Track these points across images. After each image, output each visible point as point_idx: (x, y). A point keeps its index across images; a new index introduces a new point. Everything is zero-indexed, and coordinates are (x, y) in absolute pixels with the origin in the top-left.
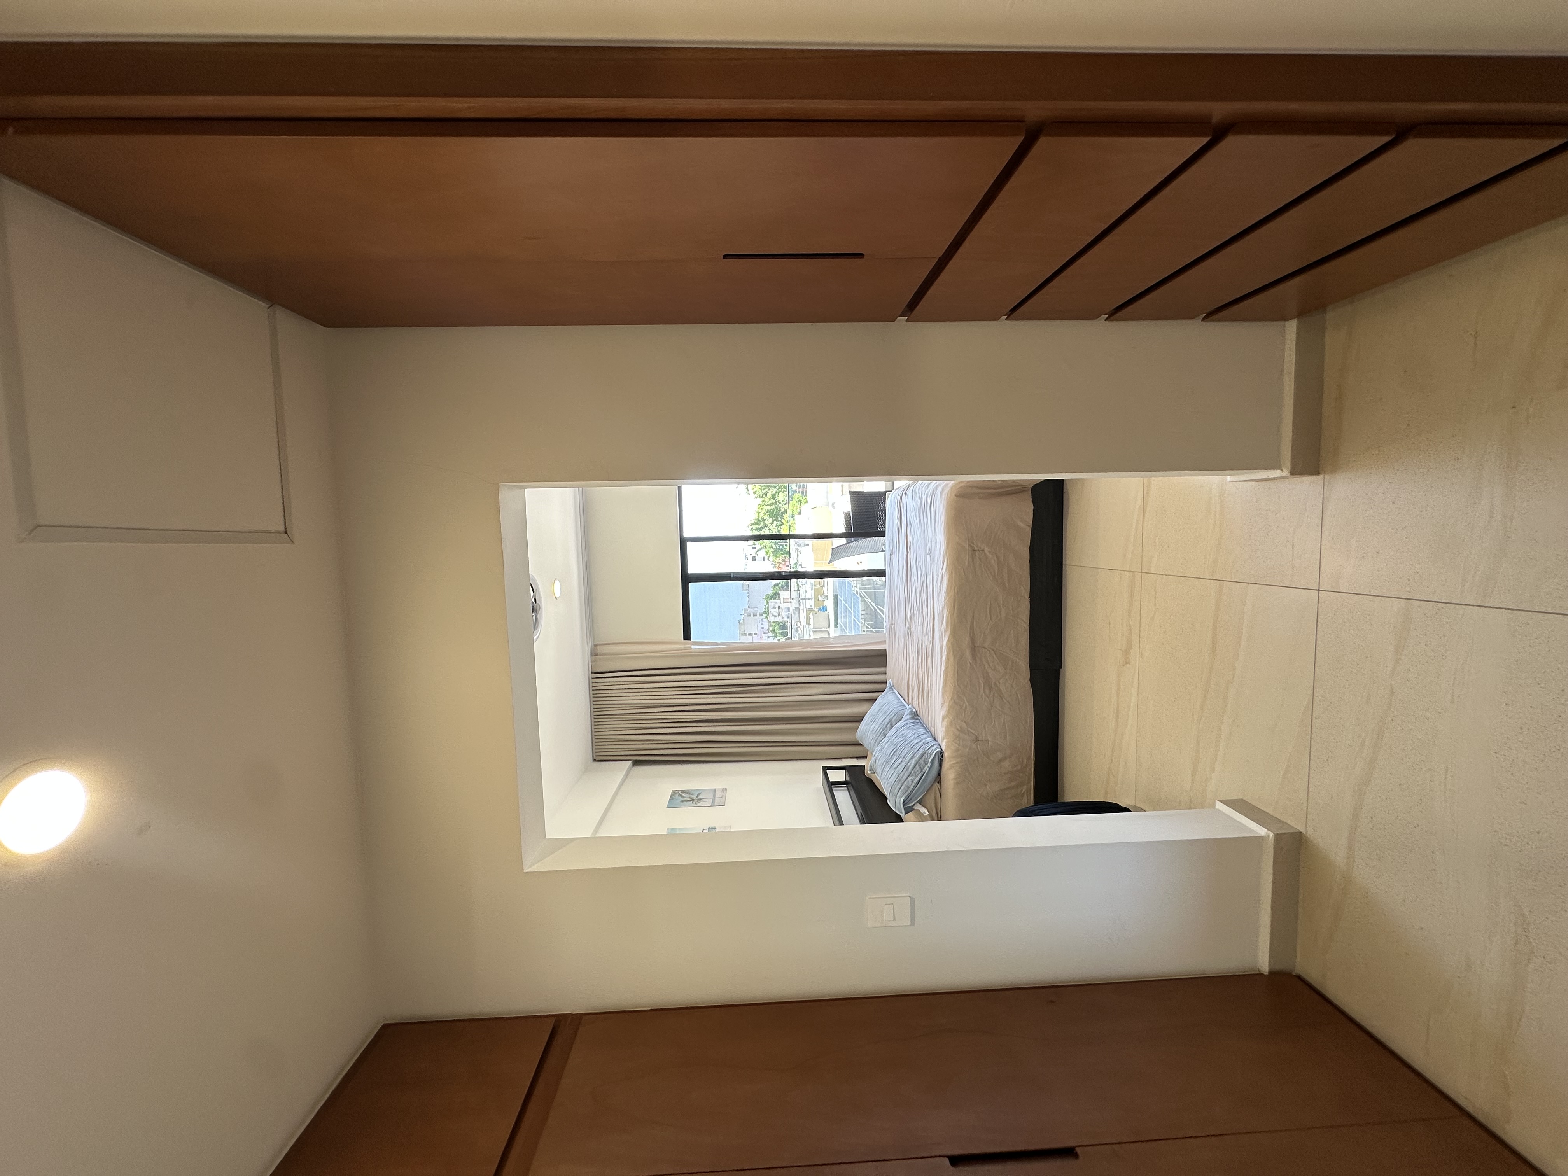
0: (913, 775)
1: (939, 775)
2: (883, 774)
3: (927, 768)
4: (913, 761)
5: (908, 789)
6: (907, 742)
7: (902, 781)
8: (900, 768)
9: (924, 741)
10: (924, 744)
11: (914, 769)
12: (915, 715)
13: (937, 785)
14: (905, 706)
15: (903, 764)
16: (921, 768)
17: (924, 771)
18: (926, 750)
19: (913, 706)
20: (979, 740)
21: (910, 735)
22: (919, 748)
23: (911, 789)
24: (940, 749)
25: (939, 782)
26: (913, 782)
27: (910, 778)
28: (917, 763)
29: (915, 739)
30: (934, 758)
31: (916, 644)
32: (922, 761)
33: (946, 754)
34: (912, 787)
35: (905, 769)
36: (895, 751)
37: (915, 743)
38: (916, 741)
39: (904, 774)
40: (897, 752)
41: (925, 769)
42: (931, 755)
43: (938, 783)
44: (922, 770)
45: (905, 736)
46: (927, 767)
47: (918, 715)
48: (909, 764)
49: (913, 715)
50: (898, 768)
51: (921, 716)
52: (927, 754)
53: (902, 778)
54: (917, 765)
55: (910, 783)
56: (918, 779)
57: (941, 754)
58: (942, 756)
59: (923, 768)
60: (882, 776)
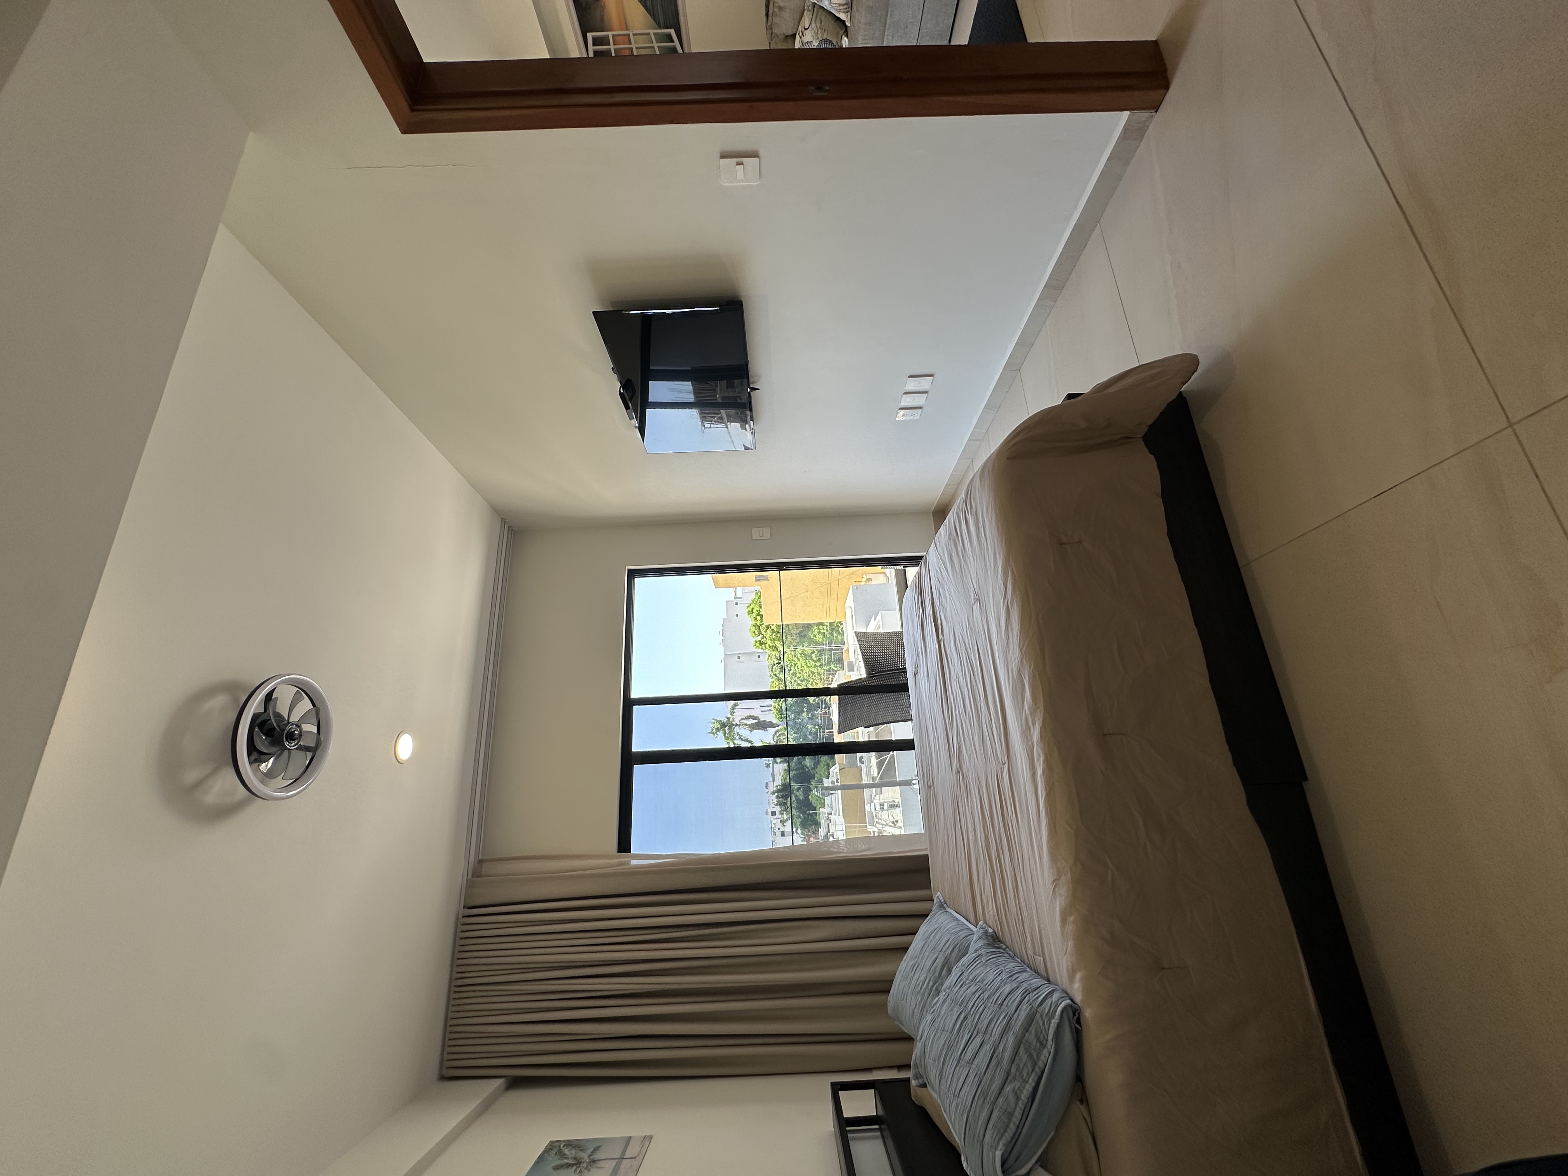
0: (1015, 1079)
1: (1079, 1079)
2: (944, 1081)
3: (1047, 1055)
4: (1011, 1039)
5: (1010, 1120)
6: (987, 994)
7: (991, 1096)
8: (982, 1060)
9: (1025, 985)
10: (1027, 992)
11: (1017, 1060)
12: (995, 941)
13: (1079, 1109)
14: (969, 929)
15: (987, 1047)
16: (1031, 1056)
17: (1040, 1064)
18: (1035, 1006)
19: (985, 922)
20: (1163, 969)
21: (991, 978)
22: (1016, 1003)
23: (1016, 1119)
24: (1068, 1001)
25: (1084, 1099)
26: (1018, 1098)
27: (1008, 1088)
28: (1020, 1042)
29: (1004, 983)
30: (1059, 1026)
31: (974, 792)
32: (1031, 1037)
33: (1088, 1014)
34: (1018, 1114)
35: (994, 1061)
36: (965, 1018)
37: (1006, 992)
38: (1008, 988)
39: (993, 1076)
40: (970, 1020)
41: (1042, 1057)
42: (1052, 1017)
43: (1082, 1101)
44: (1035, 1064)
45: (982, 981)
46: (1045, 1052)
47: (1000, 941)
48: (1001, 1048)
49: (991, 940)
50: (976, 1061)
51: (1009, 943)
52: (1041, 1016)
53: (990, 1086)
54: (1022, 1050)
55: (1012, 1100)
56: (1029, 1087)
57: (1074, 1013)
58: (1078, 1021)
59: (1038, 1058)
60: (943, 1087)
